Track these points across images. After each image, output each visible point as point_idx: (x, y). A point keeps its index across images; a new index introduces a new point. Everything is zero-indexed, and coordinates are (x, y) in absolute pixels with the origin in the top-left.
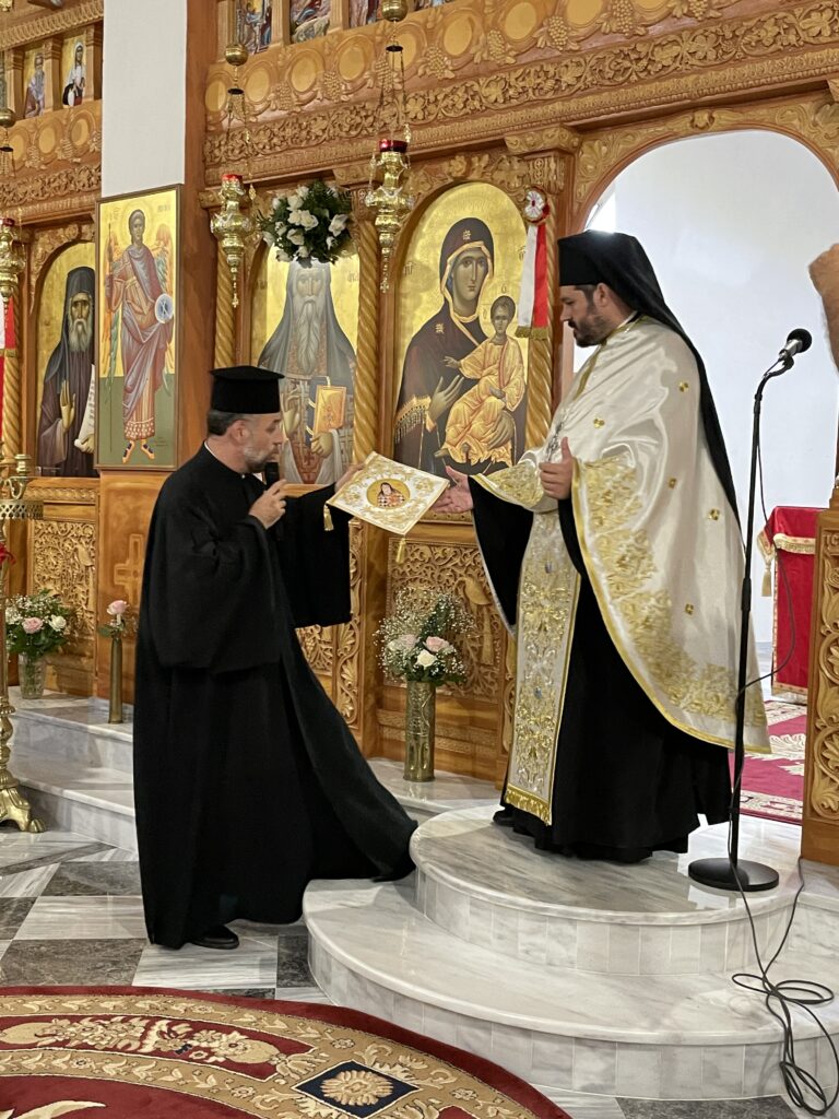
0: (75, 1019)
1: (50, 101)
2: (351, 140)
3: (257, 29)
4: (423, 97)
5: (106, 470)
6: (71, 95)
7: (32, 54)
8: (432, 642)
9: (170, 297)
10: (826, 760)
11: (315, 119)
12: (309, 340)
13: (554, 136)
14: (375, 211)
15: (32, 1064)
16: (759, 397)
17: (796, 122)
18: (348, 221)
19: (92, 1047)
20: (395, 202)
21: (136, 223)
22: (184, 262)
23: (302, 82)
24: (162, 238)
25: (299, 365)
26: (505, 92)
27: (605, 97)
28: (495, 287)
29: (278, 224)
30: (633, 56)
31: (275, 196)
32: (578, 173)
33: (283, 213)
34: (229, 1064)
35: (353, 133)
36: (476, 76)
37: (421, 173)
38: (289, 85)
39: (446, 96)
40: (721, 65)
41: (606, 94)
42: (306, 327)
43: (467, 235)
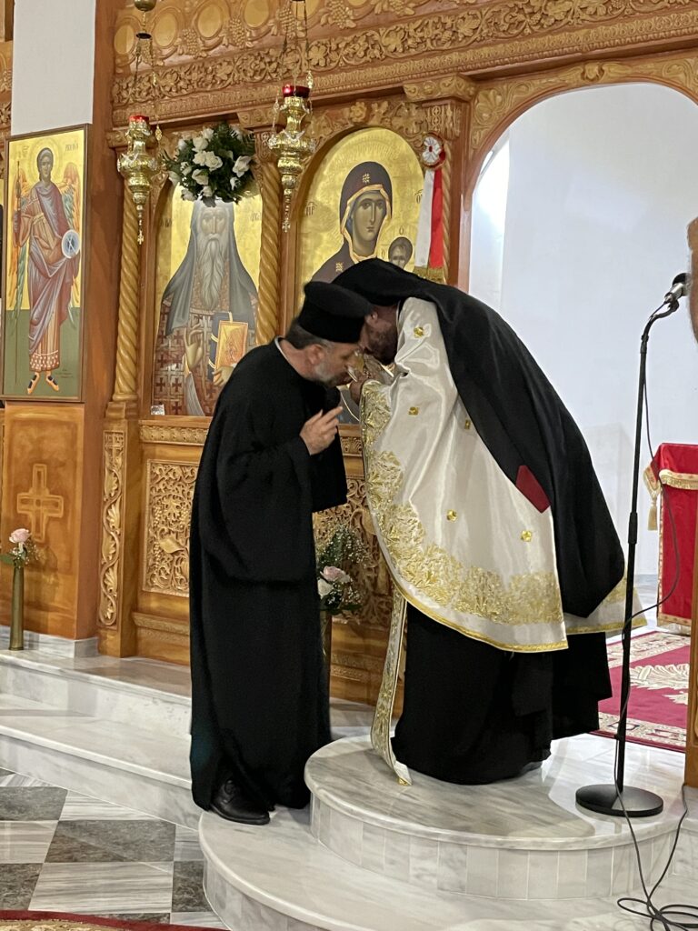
2: (255, 85)
4: (325, 45)
5: (11, 401)
8: (328, 571)
9: (76, 234)
11: (221, 64)
12: (212, 277)
13: (451, 85)
14: (276, 154)
16: (645, 338)
17: (681, 76)
18: (252, 163)
20: (297, 145)
21: (45, 160)
22: (92, 200)
23: (208, 29)
24: (70, 175)
25: (202, 300)
26: (404, 41)
27: (500, 49)
28: (393, 228)
29: (183, 164)
30: (527, 10)
31: (180, 137)
32: (473, 121)
33: (189, 154)
36: (376, 27)
37: (323, 118)
38: (196, 31)
39: (347, 44)
40: (611, 20)
41: (501, 46)
42: (209, 264)
43: (366, 178)
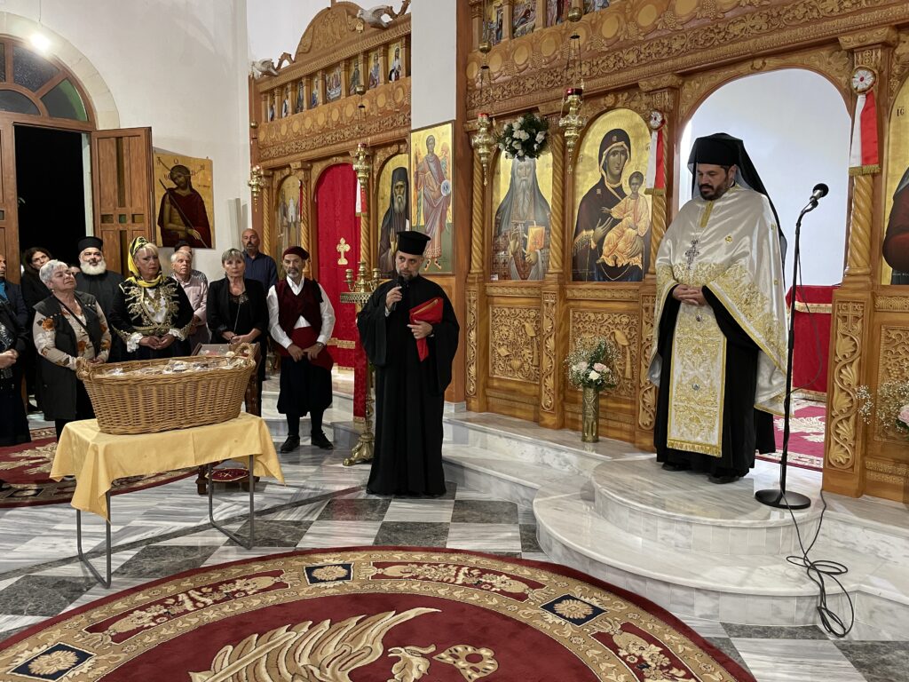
0: (420, 564)
1: (382, 79)
2: (548, 89)
3: (494, 32)
4: (590, 63)
6: (393, 75)
7: (373, 55)
8: (597, 366)
9: (449, 182)
10: (838, 435)
11: (528, 80)
12: (524, 201)
13: (668, 80)
14: (565, 128)
15: (402, 587)
16: (799, 225)
17: (817, 63)
18: (546, 135)
19: (431, 580)
20: (576, 123)
21: (430, 142)
22: (457, 162)
23: (520, 60)
24: (444, 150)
25: (519, 215)
26: (638, 57)
27: (699, 55)
28: (631, 167)
29: (507, 139)
30: (716, 31)
31: (504, 123)
32: (681, 100)
33: (510, 132)
34: (502, 592)
35: (549, 86)
36: (621, 49)
37: (588, 105)
38: (513, 61)
39: (603, 61)
40: (771, 32)
41: (699, 54)
42: (522, 195)
43: (615, 138)
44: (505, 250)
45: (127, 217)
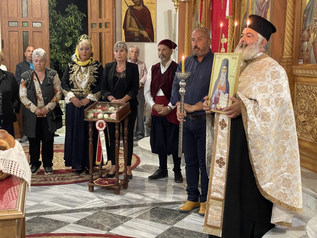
44: (308, 41)
45: (103, 24)
